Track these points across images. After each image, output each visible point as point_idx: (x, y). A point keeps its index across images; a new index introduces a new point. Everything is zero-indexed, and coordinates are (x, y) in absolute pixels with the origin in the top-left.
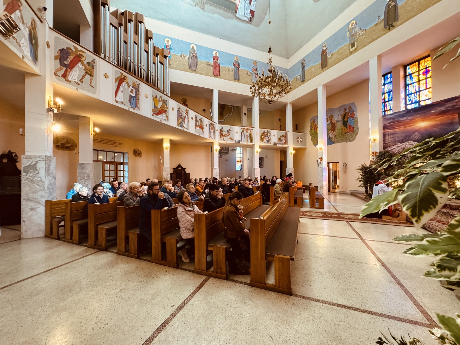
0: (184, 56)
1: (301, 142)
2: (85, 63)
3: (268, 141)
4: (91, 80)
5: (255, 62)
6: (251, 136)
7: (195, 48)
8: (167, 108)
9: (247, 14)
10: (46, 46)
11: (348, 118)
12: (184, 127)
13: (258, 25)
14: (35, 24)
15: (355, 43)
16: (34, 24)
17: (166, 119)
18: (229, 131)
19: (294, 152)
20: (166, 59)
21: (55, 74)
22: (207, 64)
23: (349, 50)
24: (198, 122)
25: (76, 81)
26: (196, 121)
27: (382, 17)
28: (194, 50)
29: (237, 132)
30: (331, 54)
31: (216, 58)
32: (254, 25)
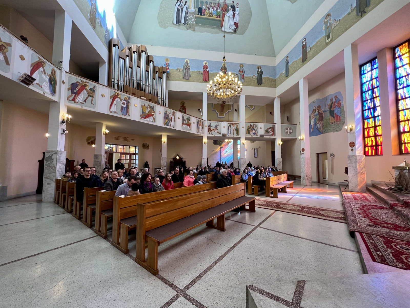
0: (179, 70)
1: (290, 133)
2: (88, 89)
3: (254, 134)
4: (92, 100)
5: (242, 65)
6: (237, 130)
7: (189, 62)
8: (155, 112)
9: (232, 26)
10: (62, 83)
11: (334, 108)
12: (171, 126)
13: (242, 33)
14: (55, 72)
15: (331, 34)
16: (53, 72)
17: (153, 121)
18: (216, 127)
19: (282, 143)
20: (164, 74)
21: (68, 99)
22: (198, 73)
23: (326, 41)
24: (185, 121)
25: (81, 102)
26: (183, 120)
27: (354, 5)
28: (187, 64)
29: (224, 127)
30: (310, 48)
31: (206, 67)
32: (239, 34)
